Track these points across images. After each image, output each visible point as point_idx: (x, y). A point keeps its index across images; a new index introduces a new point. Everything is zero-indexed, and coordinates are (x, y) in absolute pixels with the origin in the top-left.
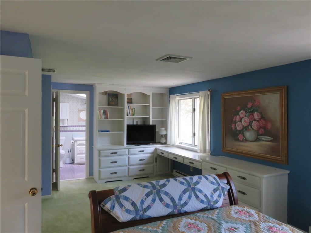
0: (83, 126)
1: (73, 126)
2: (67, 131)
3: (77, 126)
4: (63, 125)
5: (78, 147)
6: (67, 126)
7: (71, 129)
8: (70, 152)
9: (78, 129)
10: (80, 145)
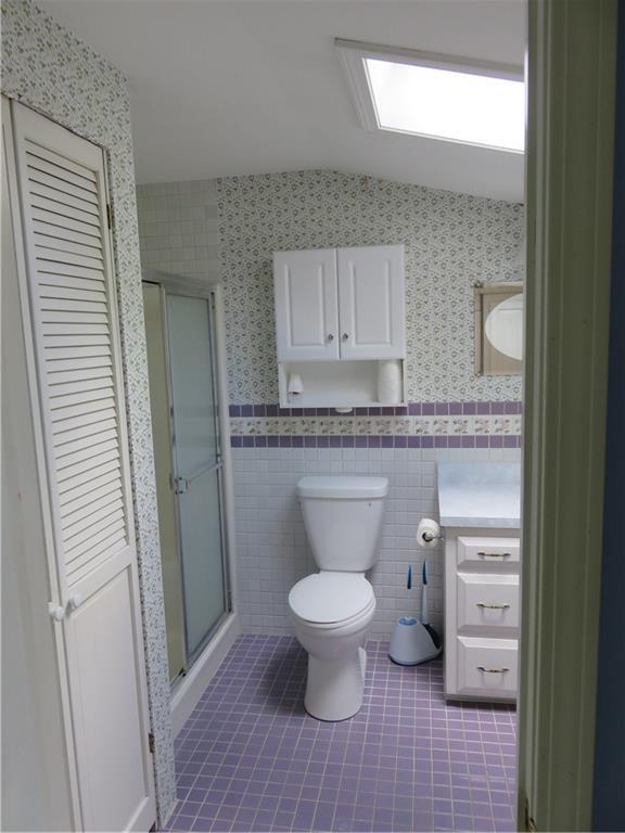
0: (510, 408)
1: (441, 409)
2: (401, 442)
3: (470, 409)
4: (377, 400)
5: (469, 578)
6: (400, 411)
7: (430, 425)
8: (417, 579)
9: (472, 425)
10: (483, 563)
